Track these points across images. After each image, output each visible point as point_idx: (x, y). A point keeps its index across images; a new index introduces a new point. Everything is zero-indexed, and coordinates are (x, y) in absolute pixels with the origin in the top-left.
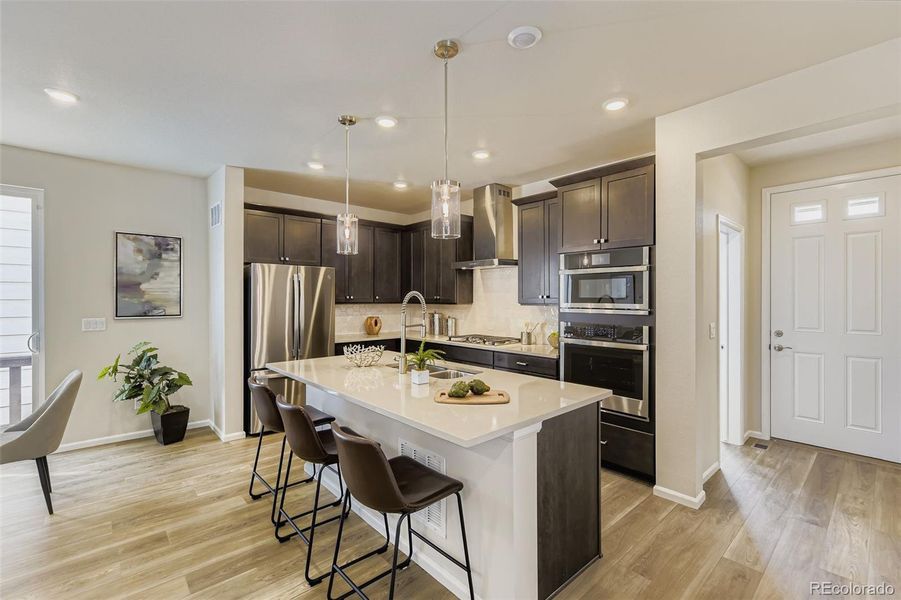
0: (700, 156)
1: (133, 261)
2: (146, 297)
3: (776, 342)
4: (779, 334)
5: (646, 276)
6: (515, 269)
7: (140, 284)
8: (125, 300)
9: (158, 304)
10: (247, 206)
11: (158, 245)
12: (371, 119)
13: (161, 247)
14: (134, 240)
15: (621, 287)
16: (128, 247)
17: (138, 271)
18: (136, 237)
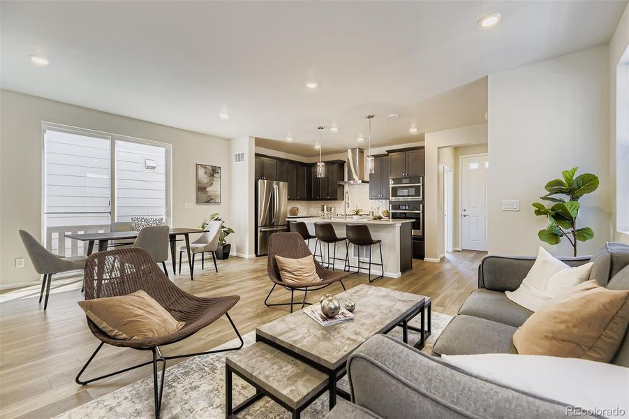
0: (439, 148)
1: (204, 178)
2: (209, 194)
3: (464, 213)
4: (465, 210)
5: (421, 187)
6: (368, 184)
7: (206, 188)
8: (201, 195)
9: (212, 197)
10: (257, 155)
11: (213, 170)
12: (329, 128)
13: (214, 171)
14: (205, 168)
15: (412, 191)
16: (201, 172)
17: (206, 182)
18: (205, 167)
